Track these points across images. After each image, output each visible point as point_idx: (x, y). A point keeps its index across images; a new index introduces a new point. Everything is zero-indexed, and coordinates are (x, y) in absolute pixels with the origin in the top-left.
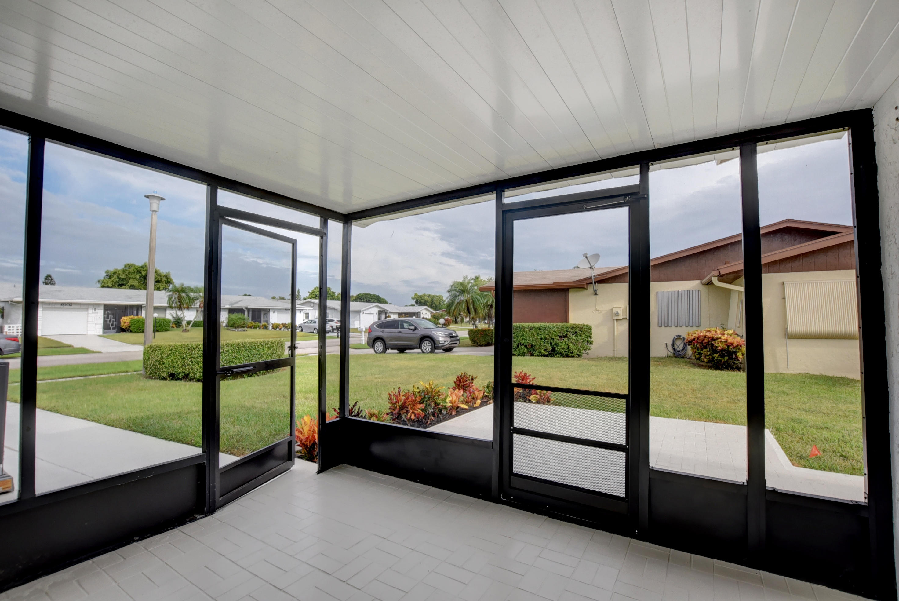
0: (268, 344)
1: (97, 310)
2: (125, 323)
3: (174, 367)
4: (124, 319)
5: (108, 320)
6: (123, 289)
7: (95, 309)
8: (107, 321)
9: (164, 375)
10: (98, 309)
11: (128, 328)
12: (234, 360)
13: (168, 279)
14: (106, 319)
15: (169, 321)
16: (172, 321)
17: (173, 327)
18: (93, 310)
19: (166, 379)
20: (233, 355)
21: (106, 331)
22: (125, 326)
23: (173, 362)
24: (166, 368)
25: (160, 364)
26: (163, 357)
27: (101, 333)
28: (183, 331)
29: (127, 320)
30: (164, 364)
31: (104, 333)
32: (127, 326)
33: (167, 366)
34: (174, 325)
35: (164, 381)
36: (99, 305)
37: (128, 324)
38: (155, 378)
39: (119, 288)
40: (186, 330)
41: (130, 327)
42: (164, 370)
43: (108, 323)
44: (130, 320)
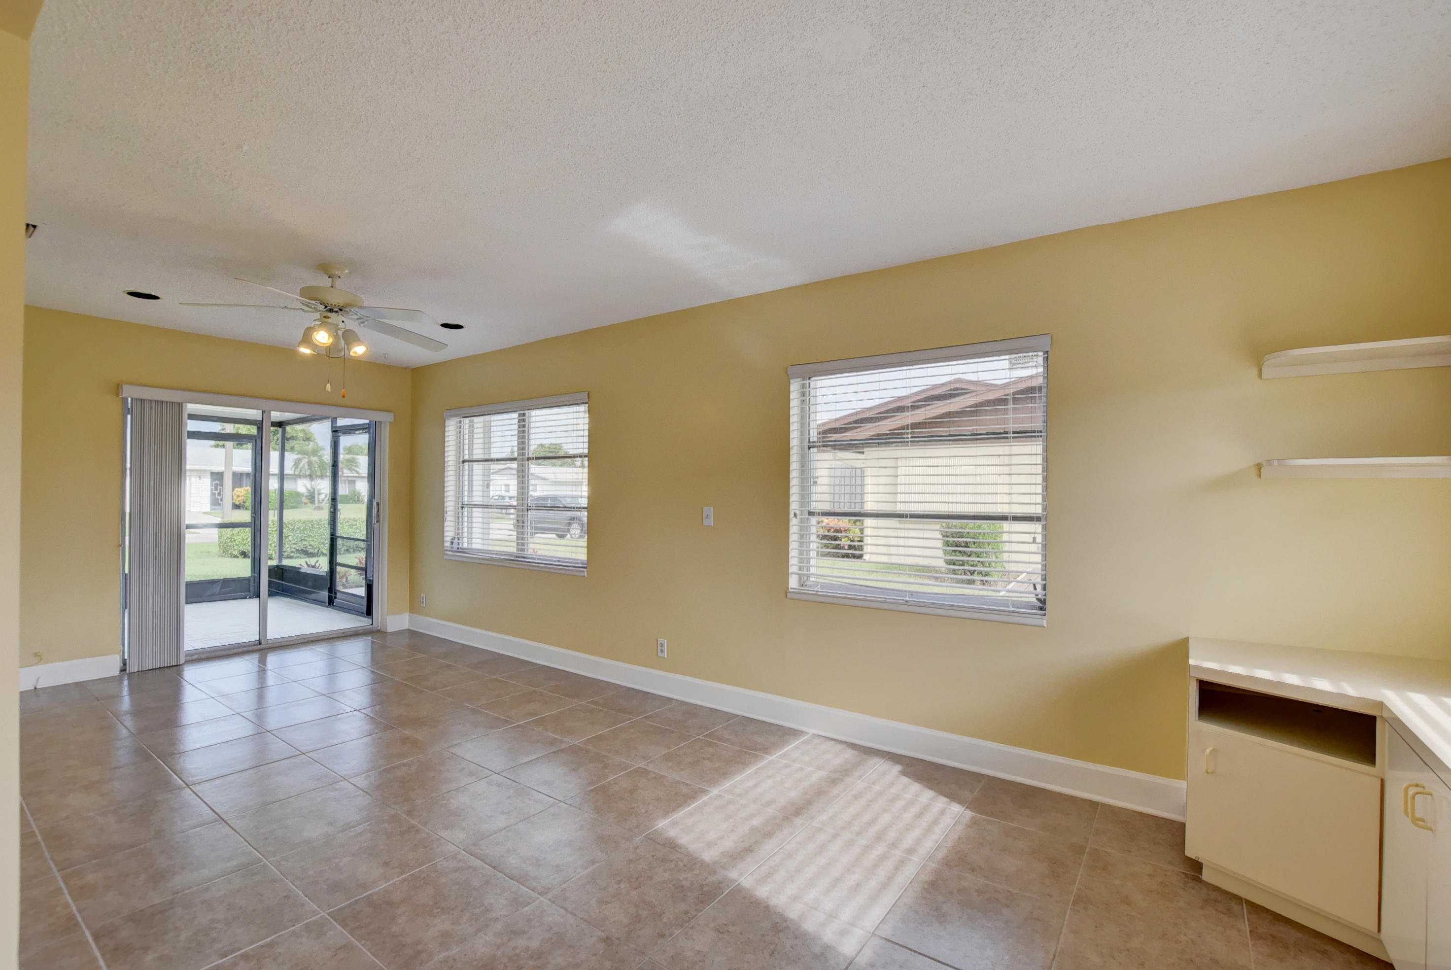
0: (348, 522)
1: (202, 479)
2: (238, 496)
3: (244, 544)
4: (238, 491)
5: (217, 492)
6: (244, 449)
7: (200, 477)
8: (215, 494)
9: (236, 553)
10: (204, 478)
11: (242, 504)
12: (306, 538)
13: (306, 434)
14: (214, 492)
15: (302, 495)
16: (306, 494)
17: (306, 503)
18: (198, 479)
19: (238, 557)
20: (306, 532)
21: (214, 507)
22: (239, 501)
23: (243, 540)
24: (237, 545)
25: (231, 541)
26: (233, 534)
27: (208, 510)
28: (314, 509)
29: (240, 492)
30: (234, 541)
31: (212, 509)
32: (241, 502)
33: (238, 543)
34: (307, 501)
35: (236, 559)
36: (204, 471)
37: (243, 498)
38: (228, 556)
39: (238, 449)
40: (318, 507)
41: (244, 502)
42: (236, 548)
43: (217, 497)
44: (245, 492)
